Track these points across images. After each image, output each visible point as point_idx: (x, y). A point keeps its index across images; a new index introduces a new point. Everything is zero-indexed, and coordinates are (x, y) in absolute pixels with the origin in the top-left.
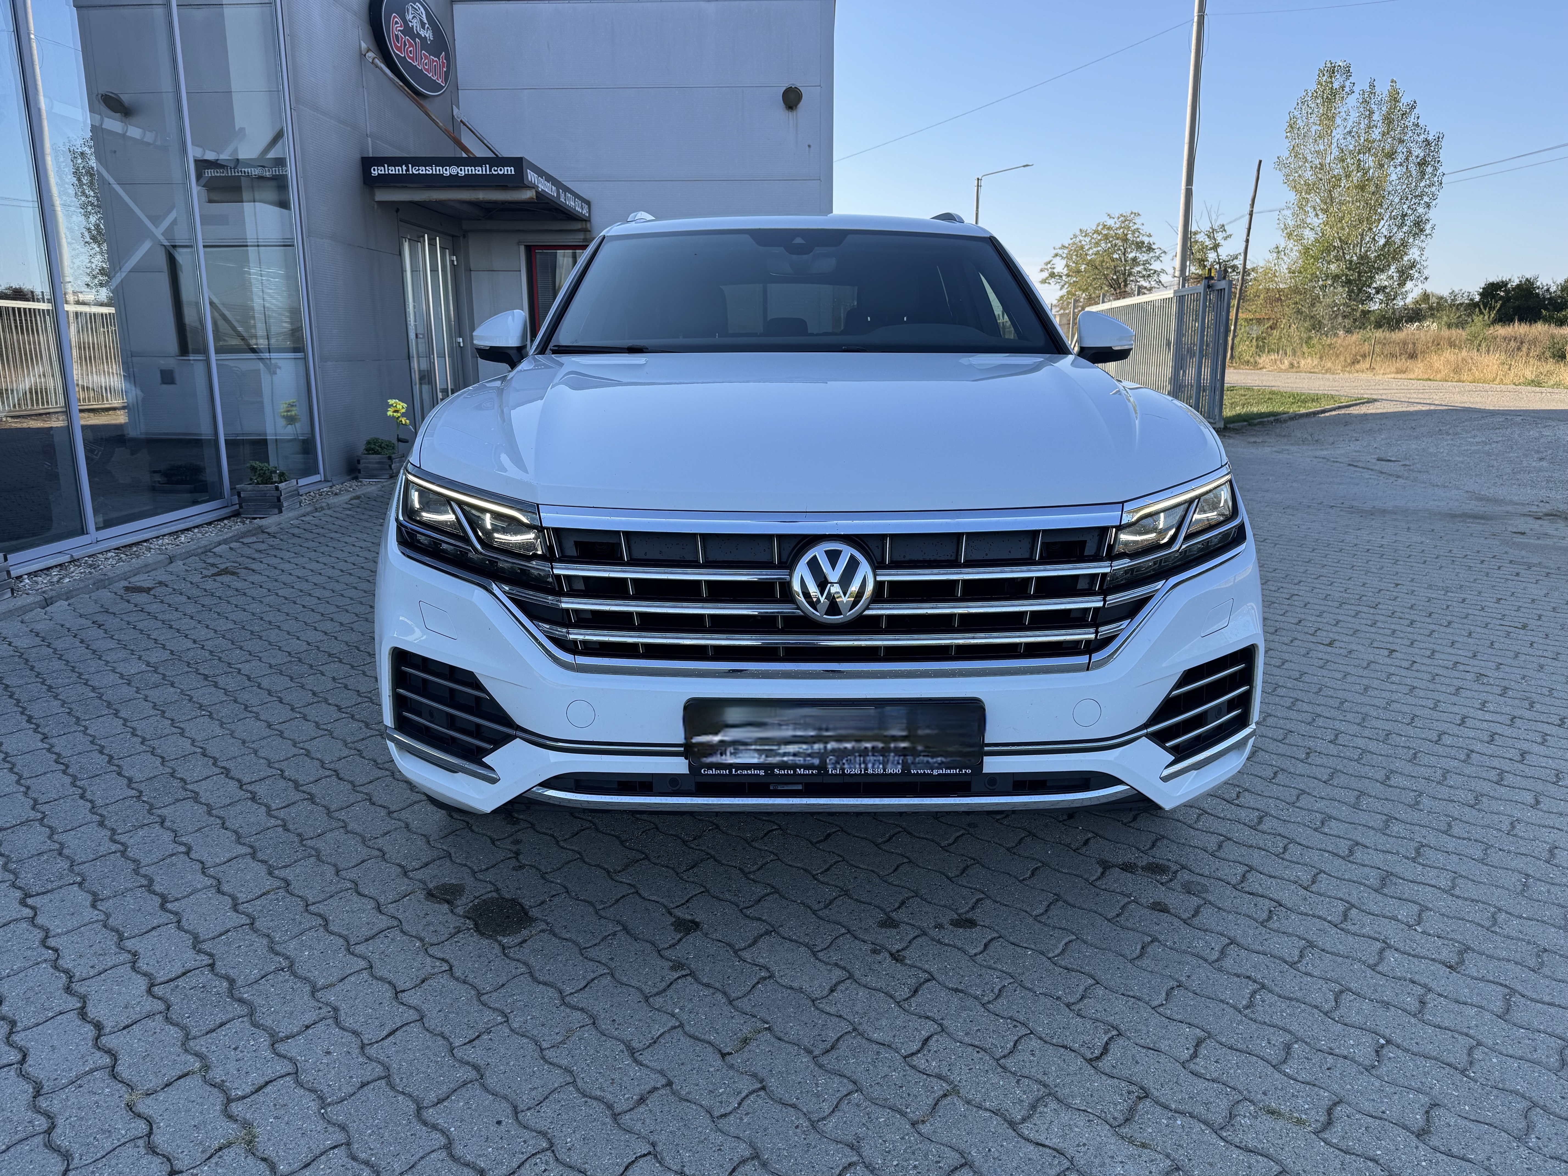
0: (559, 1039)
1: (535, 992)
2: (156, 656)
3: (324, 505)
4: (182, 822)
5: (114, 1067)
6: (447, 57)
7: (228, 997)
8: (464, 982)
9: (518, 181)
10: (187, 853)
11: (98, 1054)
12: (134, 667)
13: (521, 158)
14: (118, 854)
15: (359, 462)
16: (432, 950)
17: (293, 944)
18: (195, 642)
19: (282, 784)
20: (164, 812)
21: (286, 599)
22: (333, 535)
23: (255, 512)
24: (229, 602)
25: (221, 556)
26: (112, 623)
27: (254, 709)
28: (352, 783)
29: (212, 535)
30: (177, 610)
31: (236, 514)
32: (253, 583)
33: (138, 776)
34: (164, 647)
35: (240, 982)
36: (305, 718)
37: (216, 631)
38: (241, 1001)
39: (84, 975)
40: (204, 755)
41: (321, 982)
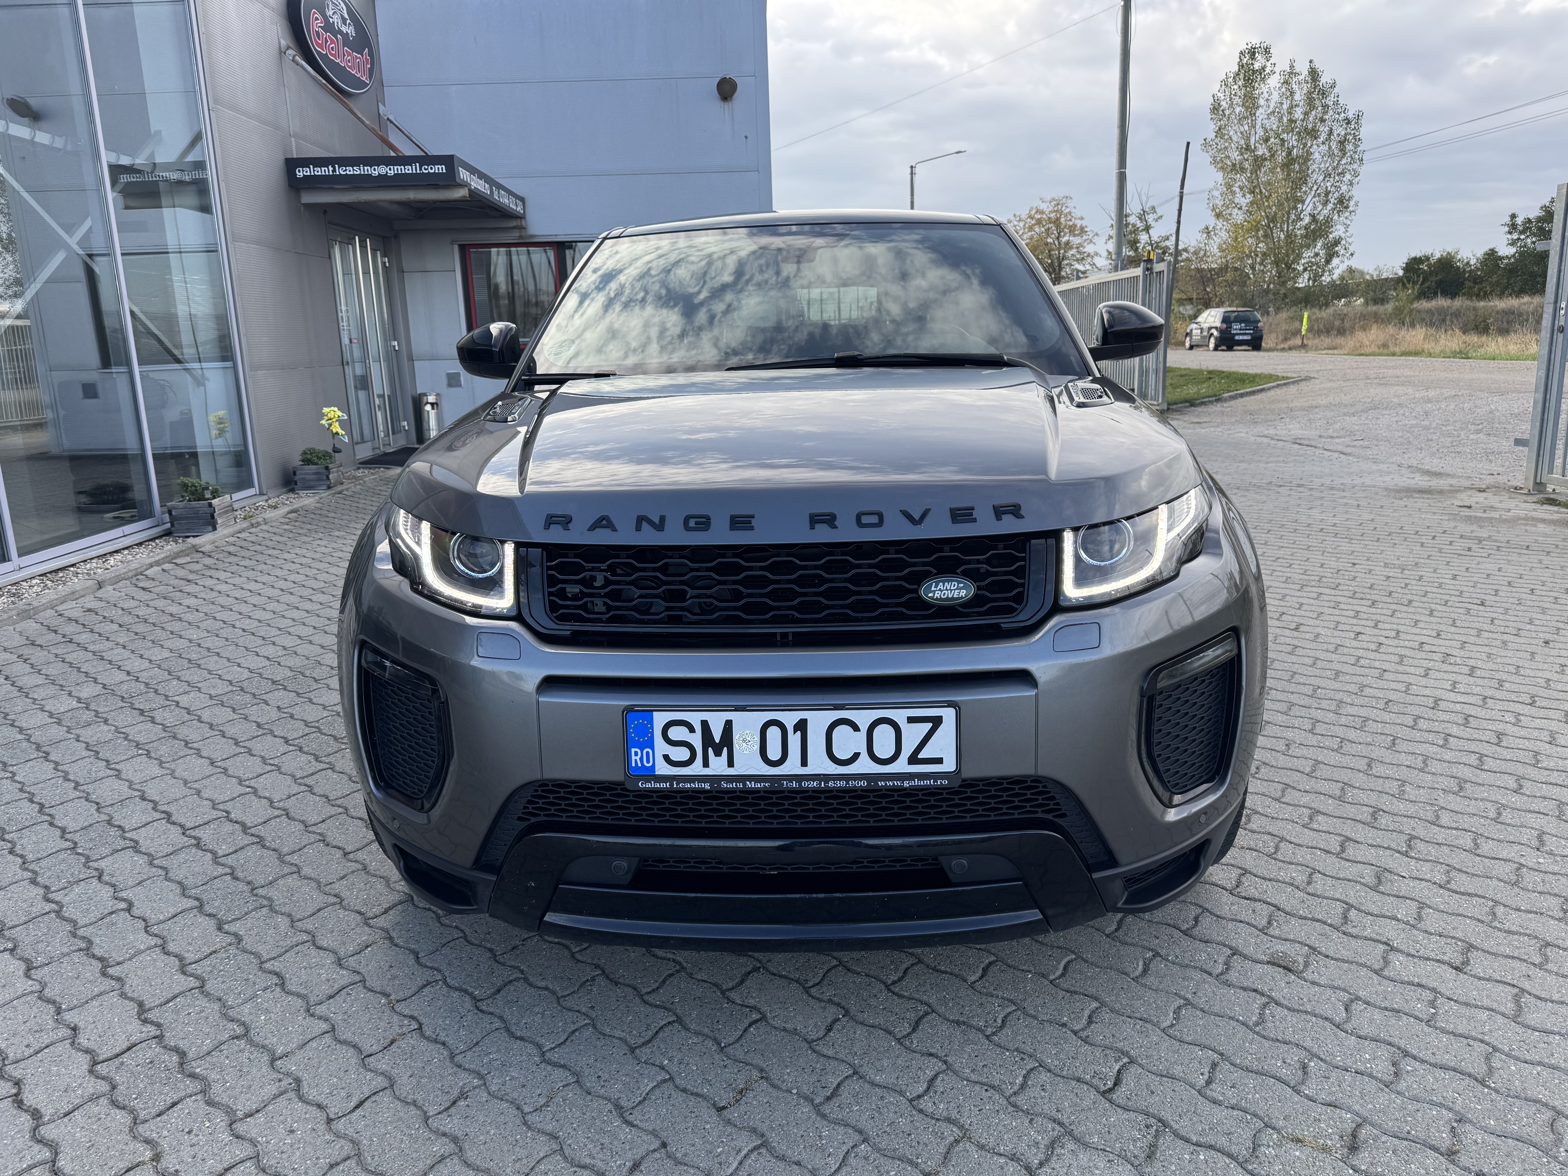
0: (542, 1101)
1: (512, 1049)
2: (88, 691)
3: (260, 520)
4: (121, 874)
5: (54, 1162)
6: (371, 54)
7: (179, 1072)
8: (436, 1041)
9: (450, 180)
10: (128, 910)
11: (37, 1147)
12: (64, 704)
13: (452, 157)
14: (53, 915)
15: (295, 473)
16: (399, 1007)
17: (247, 1008)
18: (128, 673)
19: (228, 827)
20: (102, 864)
21: (224, 622)
22: (271, 552)
23: (188, 530)
24: (163, 628)
25: (153, 579)
26: (38, 656)
27: (195, 745)
28: (303, 822)
29: (143, 556)
30: (108, 639)
31: (168, 534)
32: (189, 607)
33: (71, 826)
34: (95, 681)
35: (191, 1055)
36: (250, 752)
37: (151, 661)
38: (193, 1076)
39: (19, 1056)
40: (143, 799)
41: (280, 1051)
